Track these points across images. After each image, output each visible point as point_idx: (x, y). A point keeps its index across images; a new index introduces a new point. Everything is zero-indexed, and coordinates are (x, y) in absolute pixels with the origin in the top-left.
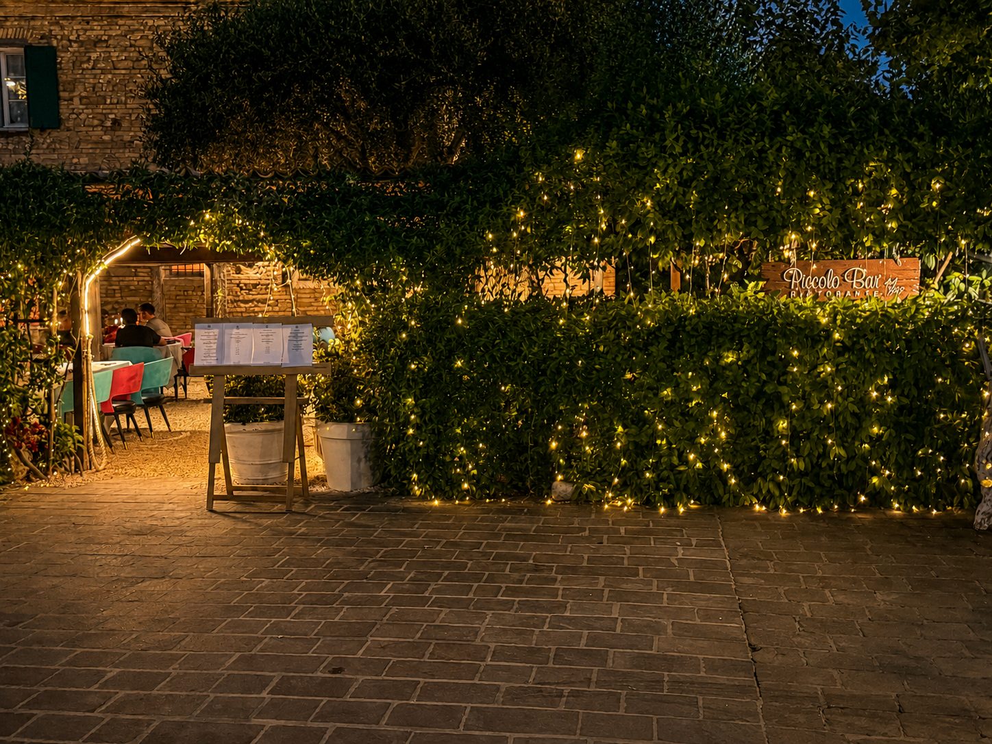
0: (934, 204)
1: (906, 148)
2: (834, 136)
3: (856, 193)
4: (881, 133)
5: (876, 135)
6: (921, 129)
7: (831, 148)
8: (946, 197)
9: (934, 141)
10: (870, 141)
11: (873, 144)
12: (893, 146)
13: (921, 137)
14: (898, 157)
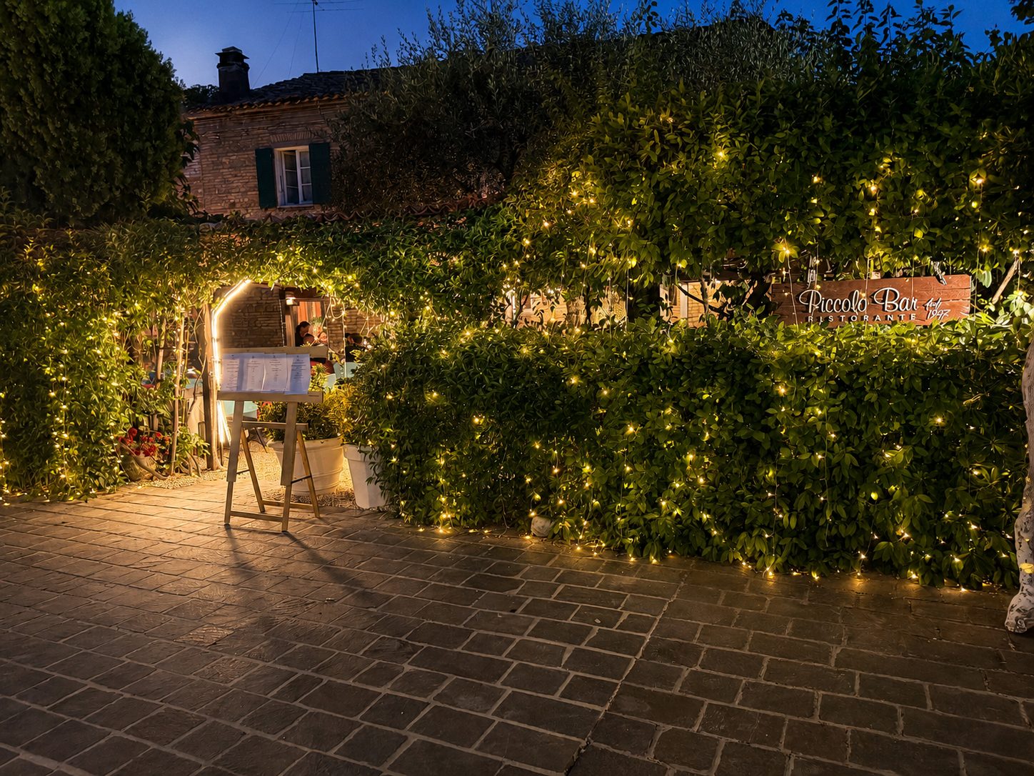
0: (974, 205)
1: (934, 136)
2: (839, 130)
3: (869, 198)
4: (901, 121)
5: (893, 123)
6: (956, 110)
7: (834, 144)
8: (990, 195)
9: (974, 125)
10: (886, 131)
11: (889, 135)
12: (918, 135)
13: (954, 121)
14: (924, 148)
